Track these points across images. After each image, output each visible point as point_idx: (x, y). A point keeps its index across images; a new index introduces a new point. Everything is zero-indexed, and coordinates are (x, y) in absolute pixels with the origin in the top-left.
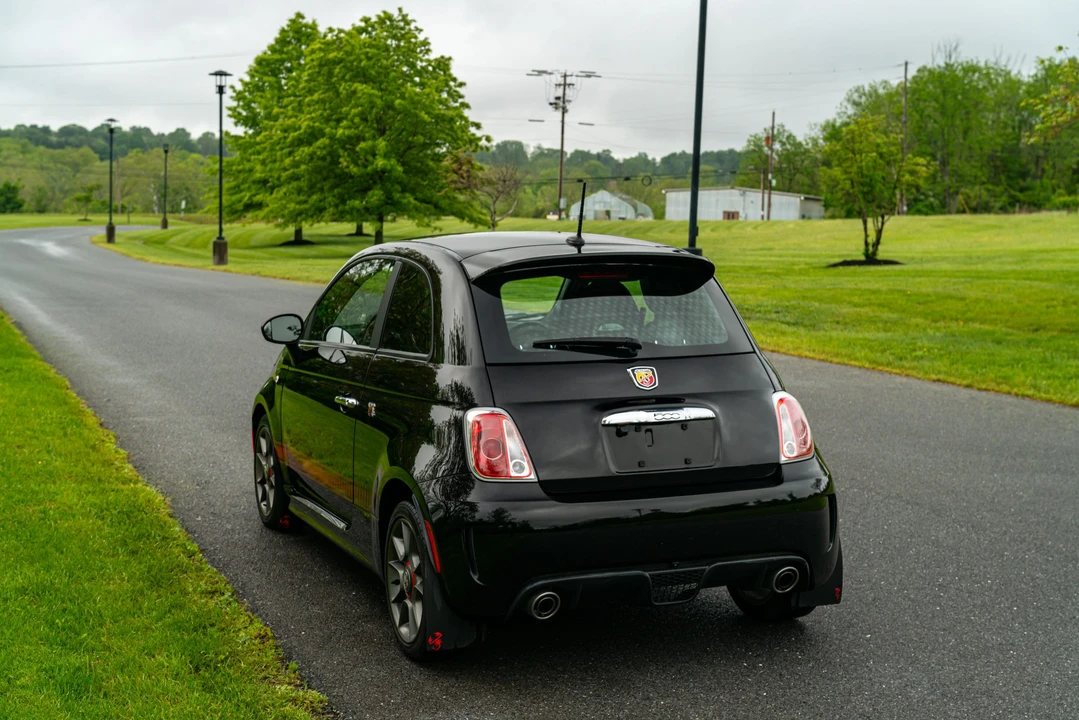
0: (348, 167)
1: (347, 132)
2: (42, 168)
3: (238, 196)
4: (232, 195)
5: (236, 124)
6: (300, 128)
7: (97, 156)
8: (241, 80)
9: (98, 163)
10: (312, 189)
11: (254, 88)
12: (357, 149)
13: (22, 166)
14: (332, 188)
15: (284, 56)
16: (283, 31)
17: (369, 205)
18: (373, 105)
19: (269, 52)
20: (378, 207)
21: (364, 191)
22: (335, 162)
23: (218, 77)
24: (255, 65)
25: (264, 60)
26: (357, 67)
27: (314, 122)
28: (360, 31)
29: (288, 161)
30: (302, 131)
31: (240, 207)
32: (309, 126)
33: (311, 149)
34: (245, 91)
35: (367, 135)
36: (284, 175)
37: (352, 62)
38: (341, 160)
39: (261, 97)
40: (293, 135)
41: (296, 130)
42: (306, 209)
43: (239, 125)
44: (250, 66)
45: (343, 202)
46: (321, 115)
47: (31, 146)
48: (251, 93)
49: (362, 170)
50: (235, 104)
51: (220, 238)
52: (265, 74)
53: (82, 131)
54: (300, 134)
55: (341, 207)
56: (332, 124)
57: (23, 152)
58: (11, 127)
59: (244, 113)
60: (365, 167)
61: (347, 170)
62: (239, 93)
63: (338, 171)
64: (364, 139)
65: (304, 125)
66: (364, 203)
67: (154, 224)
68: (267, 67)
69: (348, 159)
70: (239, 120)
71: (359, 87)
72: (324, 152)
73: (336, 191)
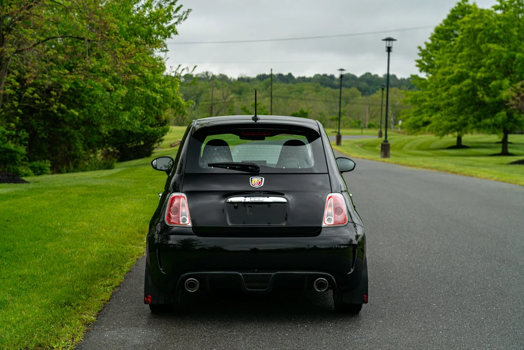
0: (483, 97)
1: (483, 75)
2: (326, 101)
3: (419, 117)
4: (416, 116)
5: (421, 71)
6: (453, 73)
7: (360, 93)
8: (426, 43)
9: (360, 97)
10: (460, 112)
11: (434, 47)
12: (490, 86)
13: (314, 100)
14: (473, 112)
15: (453, 27)
16: (453, 11)
17: (496, 123)
18: (501, 57)
19: (444, 25)
20: (503, 123)
21: (494, 112)
22: (475, 95)
23: (388, 42)
24: (434, 33)
25: (440, 29)
26: (493, 33)
27: (463, 69)
28: (497, 8)
29: (444, 95)
30: (455, 74)
31: (420, 123)
32: (459, 72)
33: (459, 86)
34: (428, 49)
35: (497, 77)
36: (442, 103)
37: (488, 31)
38: (478, 93)
39: (436, 53)
40: (448, 77)
41: (450, 74)
42: (455, 125)
43: (423, 71)
44: (432, 34)
45: (480, 120)
46: (469, 64)
47: (322, 88)
48: (431, 51)
49: (493, 99)
50: (420, 58)
51: (386, 141)
52: (441, 39)
53: (353, 77)
54: (453, 77)
55: (478, 124)
56: (475, 69)
57: (316, 91)
58: (312, 76)
59: (426, 64)
60: (495, 96)
61: (482, 99)
62: (424, 51)
63: (477, 101)
64: (495, 79)
65: (456, 71)
66: (493, 120)
67: (374, 135)
68: (443, 34)
69: (483, 92)
70: (423, 68)
71: (492, 46)
72: (468, 88)
73: (476, 113)
